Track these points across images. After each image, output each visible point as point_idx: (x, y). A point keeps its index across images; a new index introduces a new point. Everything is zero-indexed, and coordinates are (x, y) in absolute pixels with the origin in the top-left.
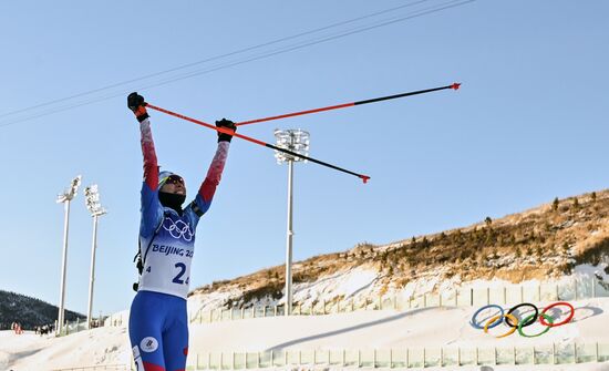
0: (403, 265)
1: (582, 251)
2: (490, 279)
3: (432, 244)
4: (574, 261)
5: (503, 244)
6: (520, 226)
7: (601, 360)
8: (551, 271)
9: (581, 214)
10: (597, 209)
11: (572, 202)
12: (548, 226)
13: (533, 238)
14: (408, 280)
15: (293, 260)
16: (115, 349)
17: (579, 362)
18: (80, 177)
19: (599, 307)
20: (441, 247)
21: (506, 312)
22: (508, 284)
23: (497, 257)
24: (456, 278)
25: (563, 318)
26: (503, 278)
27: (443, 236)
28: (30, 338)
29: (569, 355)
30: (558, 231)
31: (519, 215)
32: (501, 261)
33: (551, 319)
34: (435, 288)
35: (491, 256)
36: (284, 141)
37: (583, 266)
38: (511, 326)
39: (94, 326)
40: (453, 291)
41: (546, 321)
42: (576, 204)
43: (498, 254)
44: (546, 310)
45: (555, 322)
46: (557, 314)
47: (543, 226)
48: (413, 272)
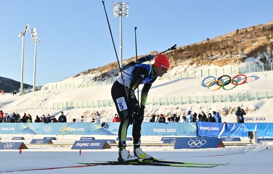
0: (171, 60)
1: (250, 51)
2: (209, 65)
3: (184, 50)
4: (246, 56)
5: (215, 50)
6: (222, 41)
7: (259, 99)
8: (236, 61)
9: (249, 36)
10: (255, 33)
11: (245, 31)
12: (234, 41)
13: (228, 47)
14: (174, 67)
15: (123, 59)
16: (46, 100)
17: (249, 100)
18: (28, 25)
19: (258, 76)
20: (188, 52)
21: (217, 79)
22: (217, 67)
23: (212, 55)
24: (195, 65)
25: (242, 81)
26: (215, 65)
27: (188, 47)
28: (8, 96)
29: (245, 97)
30: (239, 44)
31: (221, 37)
32: (214, 57)
33: (237, 82)
34: (185, 70)
35: (210, 55)
36: (118, 7)
37: (250, 58)
38: (219, 85)
39: (37, 90)
40: (193, 71)
41: (234, 83)
42: (246, 31)
43: (213, 54)
44: (234, 78)
45: (239, 83)
46: (239, 79)
47: (232, 41)
48: (176, 63)
